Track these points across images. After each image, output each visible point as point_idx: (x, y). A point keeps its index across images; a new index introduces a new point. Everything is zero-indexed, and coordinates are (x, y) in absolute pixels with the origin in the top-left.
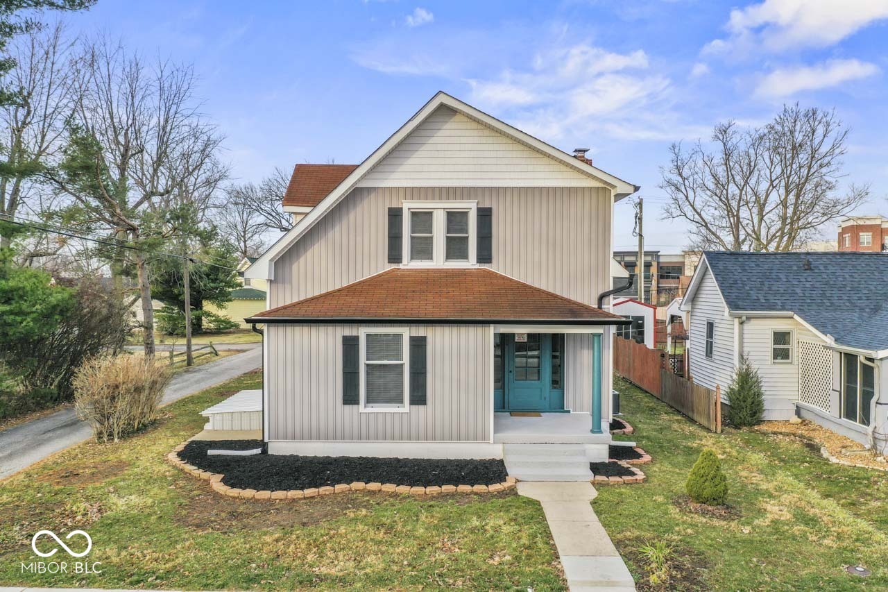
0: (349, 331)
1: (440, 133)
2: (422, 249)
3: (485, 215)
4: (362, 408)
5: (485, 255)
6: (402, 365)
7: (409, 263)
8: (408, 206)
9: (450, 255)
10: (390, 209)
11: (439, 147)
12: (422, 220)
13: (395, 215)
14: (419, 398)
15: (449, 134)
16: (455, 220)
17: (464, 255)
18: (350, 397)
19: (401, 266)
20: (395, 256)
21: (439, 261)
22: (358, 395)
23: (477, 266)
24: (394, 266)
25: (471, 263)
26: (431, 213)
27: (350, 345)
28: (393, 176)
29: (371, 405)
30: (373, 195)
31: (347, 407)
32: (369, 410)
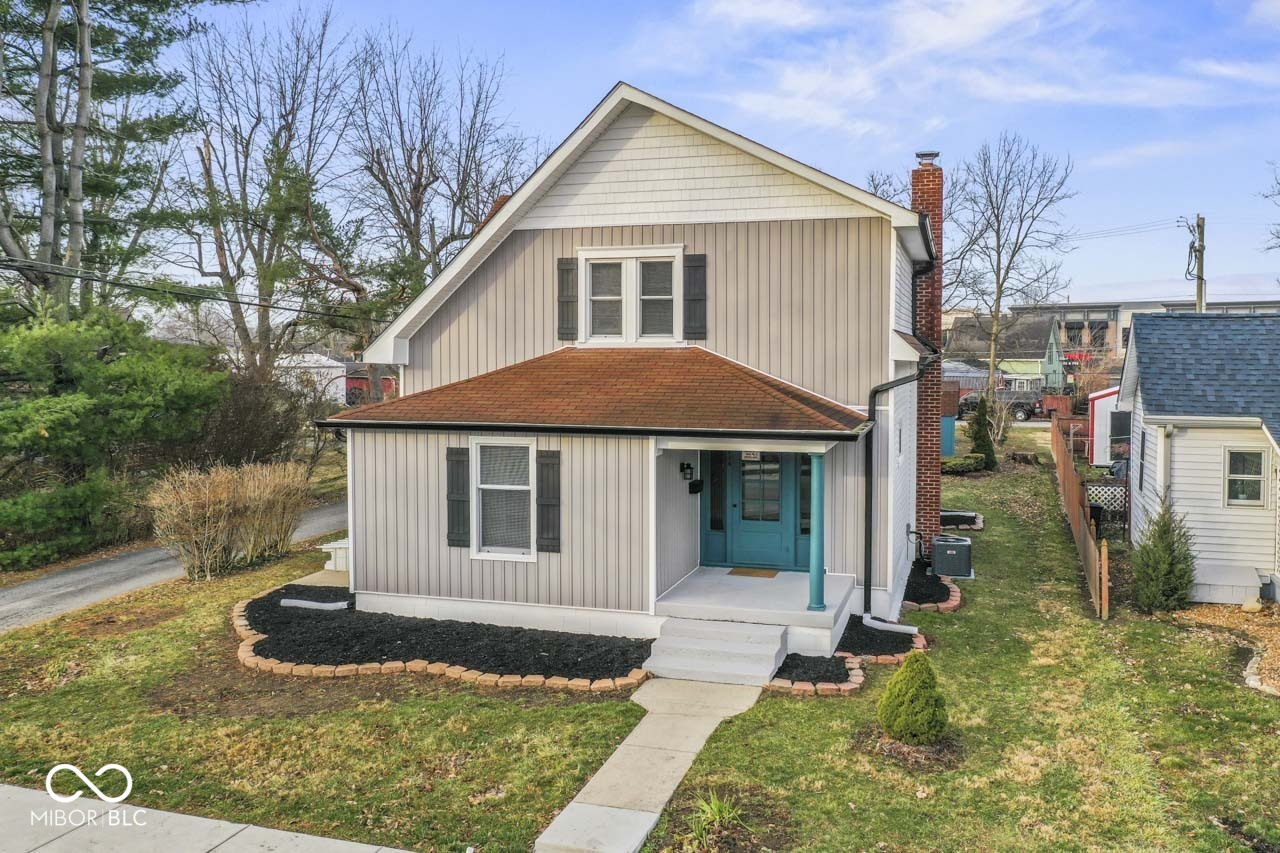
0: (455, 441)
1: (631, 144)
2: (607, 318)
3: (696, 266)
4: (473, 552)
5: (696, 328)
6: (529, 492)
7: (587, 340)
8: (585, 255)
9: (646, 328)
10: (561, 261)
11: (629, 165)
12: (606, 274)
13: (567, 268)
14: (550, 542)
15: (641, 146)
16: (654, 274)
17: (668, 329)
18: (458, 536)
19: (577, 345)
20: (567, 331)
21: (630, 337)
22: (467, 533)
23: (685, 344)
24: (567, 345)
25: (675, 340)
26: (619, 266)
27: (457, 461)
28: (567, 211)
29: (486, 548)
30: (538, 241)
31: (455, 550)
32: (484, 556)
